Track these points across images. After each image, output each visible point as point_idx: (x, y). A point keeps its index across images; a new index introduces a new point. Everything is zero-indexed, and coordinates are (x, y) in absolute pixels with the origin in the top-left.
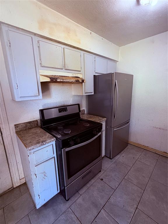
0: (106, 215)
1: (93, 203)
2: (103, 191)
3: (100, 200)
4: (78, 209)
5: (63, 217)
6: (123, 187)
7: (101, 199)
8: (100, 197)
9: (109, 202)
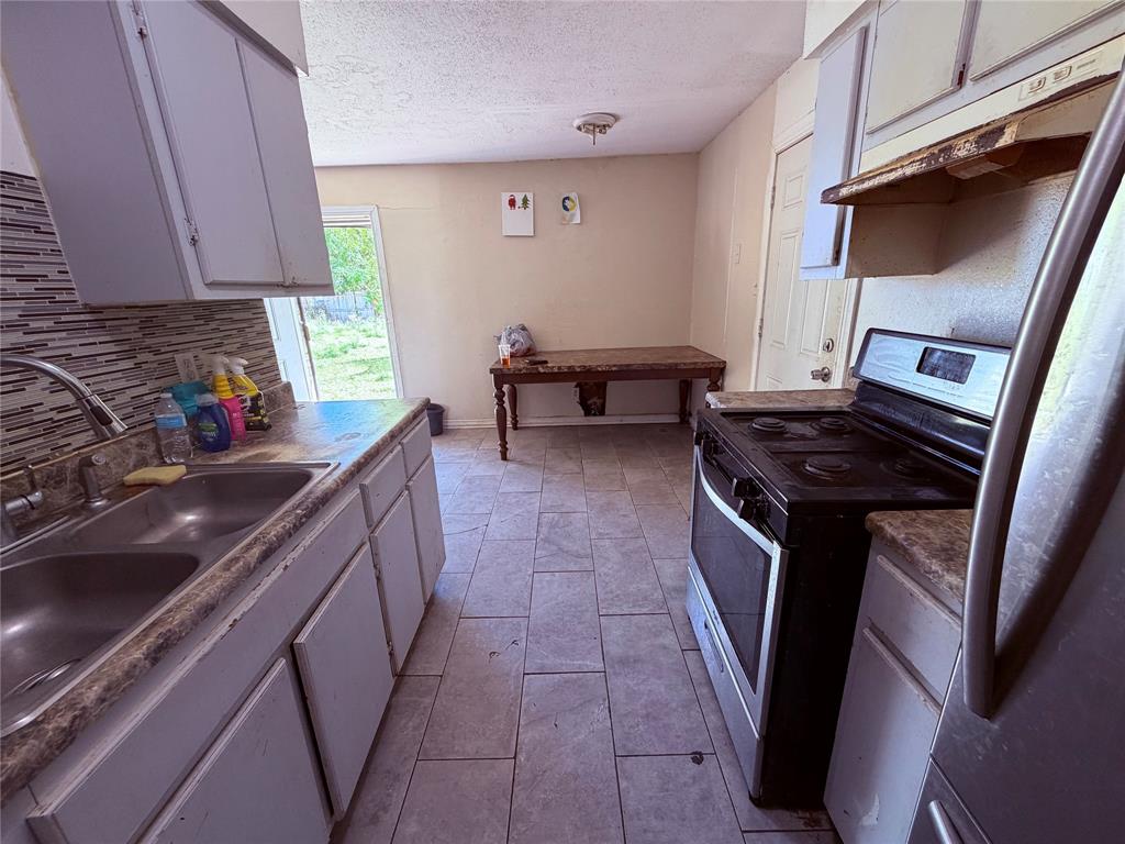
0: (587, 665)
1: (635, 661)
2: (648, 715)
3: (630, 682)
4: (650, 624)
5: (658, 595)
6: (598, 803)
7: (628, 687)
8: (636, 688)
9: (604, 700)
